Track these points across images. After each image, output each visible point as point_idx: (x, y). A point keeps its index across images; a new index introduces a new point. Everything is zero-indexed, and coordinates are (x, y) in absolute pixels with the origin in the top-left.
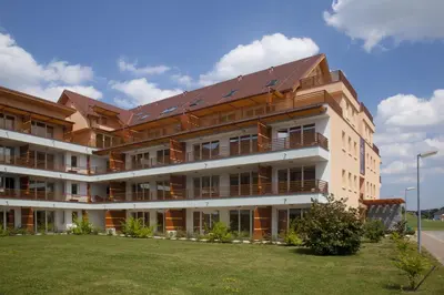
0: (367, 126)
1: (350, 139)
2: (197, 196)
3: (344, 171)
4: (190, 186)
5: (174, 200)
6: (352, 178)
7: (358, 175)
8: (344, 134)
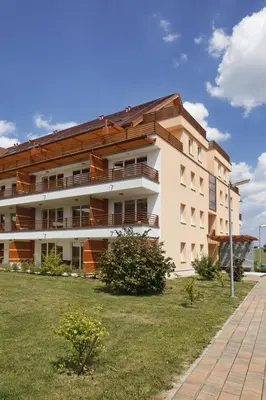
0: (221, 164)
1: (193, 175)
2: (45, 228)
3: (183, 206)
4: (39, 218)
5: (20, 231)
6: (197, 213)
7: (207, 211)
8: (183, 168)
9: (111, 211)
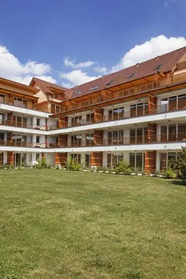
2: (109, 144)
4: (106, 137)
5: (96, 146)
9: (159, 133)
